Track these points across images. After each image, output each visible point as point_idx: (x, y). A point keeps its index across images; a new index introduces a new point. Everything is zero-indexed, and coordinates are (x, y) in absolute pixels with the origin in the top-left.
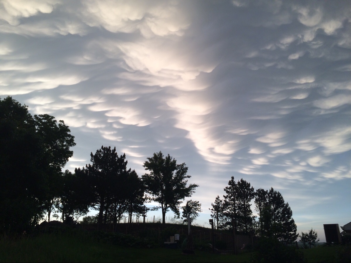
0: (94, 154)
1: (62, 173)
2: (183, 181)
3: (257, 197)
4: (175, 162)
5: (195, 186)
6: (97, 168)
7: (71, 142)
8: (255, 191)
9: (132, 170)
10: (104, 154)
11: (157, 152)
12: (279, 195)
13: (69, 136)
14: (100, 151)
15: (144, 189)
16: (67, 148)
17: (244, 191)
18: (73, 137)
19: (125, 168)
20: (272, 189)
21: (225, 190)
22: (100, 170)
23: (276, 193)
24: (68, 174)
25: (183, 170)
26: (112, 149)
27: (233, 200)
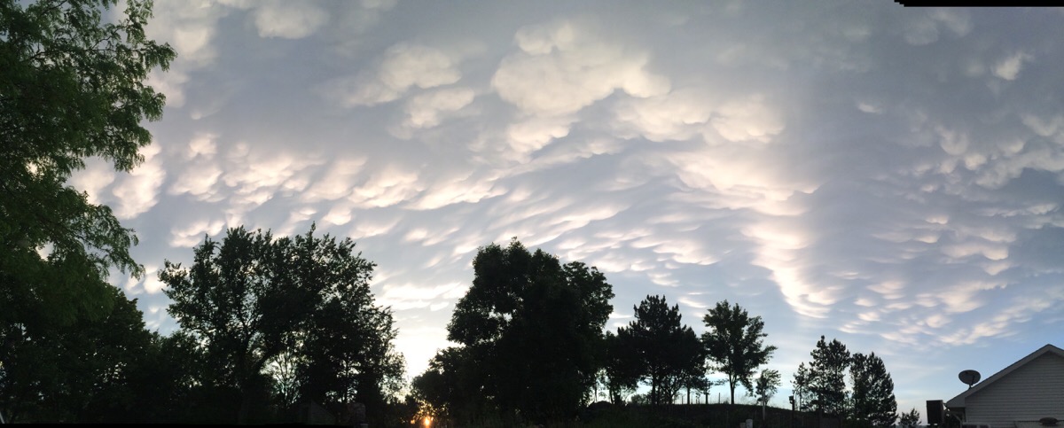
0: (638, 308)
1: (602, 336)
2: (757, 341)
3: (853, 364)
4: (745, 314)
5: (773, 348)
6: (643, 325)
7: (609, 294)
8: (851, 356)
9: (687, 328)
10: (651, 306)
11: (721, 302)
12: (881, 362)
13: (606, 285)
14: (646, 302)
15: (705, 355)
16: (606, 302)
17: (837, 357)
18: (610, 286)
19: (679, 325)
20: (873, 354)
21: (812, 354)
22: (648, 329)
23: (877, 359)
24: (610, 336)
25: (758, 325)
26: (660, 298)
27: (822, 368)
